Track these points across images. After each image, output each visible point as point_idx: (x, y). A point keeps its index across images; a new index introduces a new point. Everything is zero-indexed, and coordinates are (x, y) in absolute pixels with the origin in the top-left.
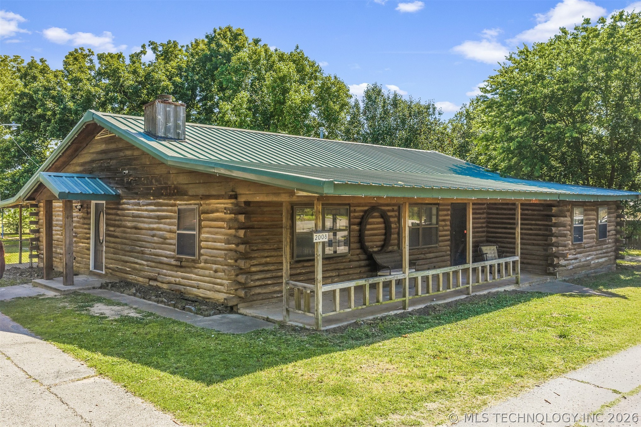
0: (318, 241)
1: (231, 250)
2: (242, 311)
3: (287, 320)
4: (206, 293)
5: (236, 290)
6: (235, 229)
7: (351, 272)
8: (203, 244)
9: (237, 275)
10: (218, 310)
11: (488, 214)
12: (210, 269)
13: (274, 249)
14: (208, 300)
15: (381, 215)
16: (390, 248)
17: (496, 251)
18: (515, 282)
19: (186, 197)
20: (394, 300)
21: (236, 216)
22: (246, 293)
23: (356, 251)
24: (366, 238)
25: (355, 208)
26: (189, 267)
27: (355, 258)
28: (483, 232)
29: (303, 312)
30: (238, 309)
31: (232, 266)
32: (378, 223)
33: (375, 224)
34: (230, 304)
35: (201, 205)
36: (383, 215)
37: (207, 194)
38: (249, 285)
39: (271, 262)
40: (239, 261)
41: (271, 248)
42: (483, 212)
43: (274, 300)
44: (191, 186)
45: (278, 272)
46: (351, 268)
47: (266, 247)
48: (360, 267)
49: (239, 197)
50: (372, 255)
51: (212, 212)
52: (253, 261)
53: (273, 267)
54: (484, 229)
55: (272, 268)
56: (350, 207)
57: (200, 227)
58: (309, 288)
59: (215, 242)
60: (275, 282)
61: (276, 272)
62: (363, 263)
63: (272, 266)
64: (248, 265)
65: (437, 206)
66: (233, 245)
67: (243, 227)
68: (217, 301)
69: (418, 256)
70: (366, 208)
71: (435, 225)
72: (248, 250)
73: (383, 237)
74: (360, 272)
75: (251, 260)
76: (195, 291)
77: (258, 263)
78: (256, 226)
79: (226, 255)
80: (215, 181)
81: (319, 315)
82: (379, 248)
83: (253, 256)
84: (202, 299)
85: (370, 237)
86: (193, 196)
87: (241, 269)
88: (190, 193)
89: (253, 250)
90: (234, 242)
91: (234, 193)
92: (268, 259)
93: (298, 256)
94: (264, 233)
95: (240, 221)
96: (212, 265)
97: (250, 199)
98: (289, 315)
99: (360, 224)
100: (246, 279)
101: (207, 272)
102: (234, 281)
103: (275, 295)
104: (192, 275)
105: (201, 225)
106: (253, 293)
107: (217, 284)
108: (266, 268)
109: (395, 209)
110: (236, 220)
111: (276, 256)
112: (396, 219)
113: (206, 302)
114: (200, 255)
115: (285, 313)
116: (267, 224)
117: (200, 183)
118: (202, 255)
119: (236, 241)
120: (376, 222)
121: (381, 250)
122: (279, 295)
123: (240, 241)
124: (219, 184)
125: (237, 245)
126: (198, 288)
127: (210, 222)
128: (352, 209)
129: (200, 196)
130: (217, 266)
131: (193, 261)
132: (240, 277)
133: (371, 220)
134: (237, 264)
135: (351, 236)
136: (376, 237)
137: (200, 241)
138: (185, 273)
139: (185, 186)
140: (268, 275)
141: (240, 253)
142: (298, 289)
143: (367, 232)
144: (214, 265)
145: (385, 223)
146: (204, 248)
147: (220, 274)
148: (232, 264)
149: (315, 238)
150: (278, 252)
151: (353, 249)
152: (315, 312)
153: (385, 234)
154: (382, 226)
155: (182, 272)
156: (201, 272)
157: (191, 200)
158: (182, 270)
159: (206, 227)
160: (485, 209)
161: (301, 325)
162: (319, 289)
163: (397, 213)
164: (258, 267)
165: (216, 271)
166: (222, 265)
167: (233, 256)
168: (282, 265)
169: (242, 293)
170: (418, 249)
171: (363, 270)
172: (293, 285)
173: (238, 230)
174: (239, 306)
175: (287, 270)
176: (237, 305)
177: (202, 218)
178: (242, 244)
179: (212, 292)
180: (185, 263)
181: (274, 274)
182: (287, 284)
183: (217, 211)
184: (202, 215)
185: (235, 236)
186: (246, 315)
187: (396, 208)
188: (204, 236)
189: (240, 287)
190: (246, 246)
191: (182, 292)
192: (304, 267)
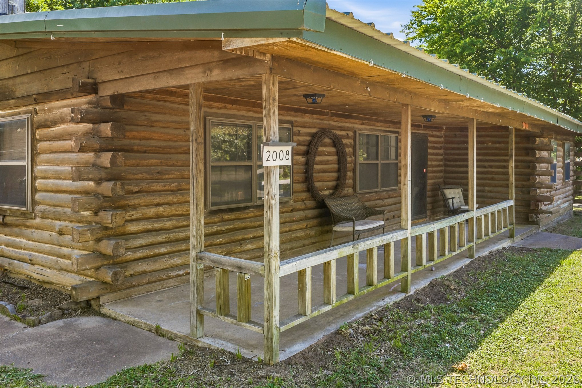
0: (271, 163)
1: (87, 192)
2: (107, 310)
3: (200, 333)
4: (44, 272)
5: (97, 269)
6: (94, 151)
7: (294, 227)
8: (39, 183)
9: (98, 240)
10: (59, 309)
11: (446, 149)
12: (51, 229)
13: (172, 191)
14: (47, 286)
15: (334, 142)
16: (345, 192)
17: (461, 195)
18: (508, 235)
19: (12, 101)
20: (393, 278)
21: (97, 126)
22: (115, 274)
23: (299, 194)
24: (315, 175)
25: (300, 129)
26: (17, 226)
27: (299, 205)
28: (440, 171)
29: (235, 321)
30: (100, 306)
31: (89, 223)
32: (329, 154)
33: (326, 155)
34: (83, 297)
35: (36, 113)
36: (336, 143)
37: (46, 90)
38: (124, 258)
39: (166, 213)
40: (102, 213)
41: (166, 188)
42: (441, 147)
43: (171, 283)
44: (18, 80)
45: (178, 232)
46: (294, 221)
47: (156, 186)
48: (306, 219)
49: (101, 87)
50: (323, 201)
51: (54, 123)
52: (132, 213)
53: (170, 223)
54: (442, 168)
55: (168, 224)
56: (292, 126)
57: (34, 153)
58: (250, 270)
59: (59, 178)
60: (174, 249)
61: (175, 232)
62: (310, 213)
63: (168, 221)
64: (119, 221)
65: (396, 135)
66: (91, 183)
67: (110, 147)
68: (64, 288)
69: (377, 202)
70: (314, 130)
71: (393, 160)
72: (120, 192)
73: (335, 175)
74: (307, 226)
75: (126, 212)
76: (27, 269)
77: (140, 216)
78: (135, 148)
79: (74, 201)
80: (58, 65)
81: (275, 331)
82: (331, 191)
83: (131, 203)
84: (38, 283)
85: (320, 174)
86: (23, 97)
87: (106, 228)
88: (18, 94)
89: (131, 192)
90: (91, 176)
91: (90, 81)
92: (160, 209)
93: (213, 204)
94: (154, 161)
95: (104, 135)
96: (54, 221)
97: (123, 89)
98: (202, 322)
99: (306, 153)
100: (116, 247)
101: (46, 234)
102: (93, 251)
103: (174, 273)
104: (22, 240)
105: (36, 150)
106: (132, 272)
107: (64, 257)
108: (156, 225)
109: (349, 135)
110: (95, 133)
111: (175, 204)
112: (351, 150)
113: (44, 289)
114: (34, 203)
115: (194, 320)
116: (158, 144)
117: (34, 72)
118: (38, 203)
119: (96, 174)
120: (328, 152)
121: (333, 194)
122: (181, 273)
123: (103, 174)
124: (65, 70)
125: (99, 181)
126: (32, 263)
127: (51, 143)
128: (295, 129)
129: (34, 96)
130: (62, 223)
131: (23, 214)
132: (104, 243)
133: (320, 149)
134: (98, 219)
135: (294, 171)
136: (327, 174)
137: (34, 179)
138: (11, 236)
139: (10, 83)
140: (161, 238)
141: (105, 197)
142: (224, 270)
143: (316, 167)
144: (57, 222)
145: (338, 154)
146: (41, 191)
147: (67, 238)
148: (90, 219)
149: (265, 156)
150: (180, 197)
151: (296, 192)
152: (265, 324)
153: (339, 170)
154: (335, 158)
155: (7, 235)
156: (37, 234)
157: (20, 106)
158: (7, 230)
159: (44, 152)
160: (442, 143)
161: (230, 348)
162: (273, 271)
163: (352, 141)
164: (141, 223)
165: (61, 233)
166: (71, 222)
167: (90, 204)
168: (189, 219)
169: (108, 276)
170: (376, 192)
171: (311, 223)
172: (213, 261)
173: (100, 154)
174: (102, 300)
175: (198, 230)
176: (98, 298)
177: (37, 137)
178: (109, 180)
179: (55, 271)
180: (11, 218)
181: (172, 235)
182: (199, 258)
183: (62, 121)
184: (37, 132)
185: (95, 165)
186: (114, 319)
187: (351, 134)
188: (40, 168)
189: (105, 263)
190: (116, 184)
191: (7, 270)
192: (223, 220)
